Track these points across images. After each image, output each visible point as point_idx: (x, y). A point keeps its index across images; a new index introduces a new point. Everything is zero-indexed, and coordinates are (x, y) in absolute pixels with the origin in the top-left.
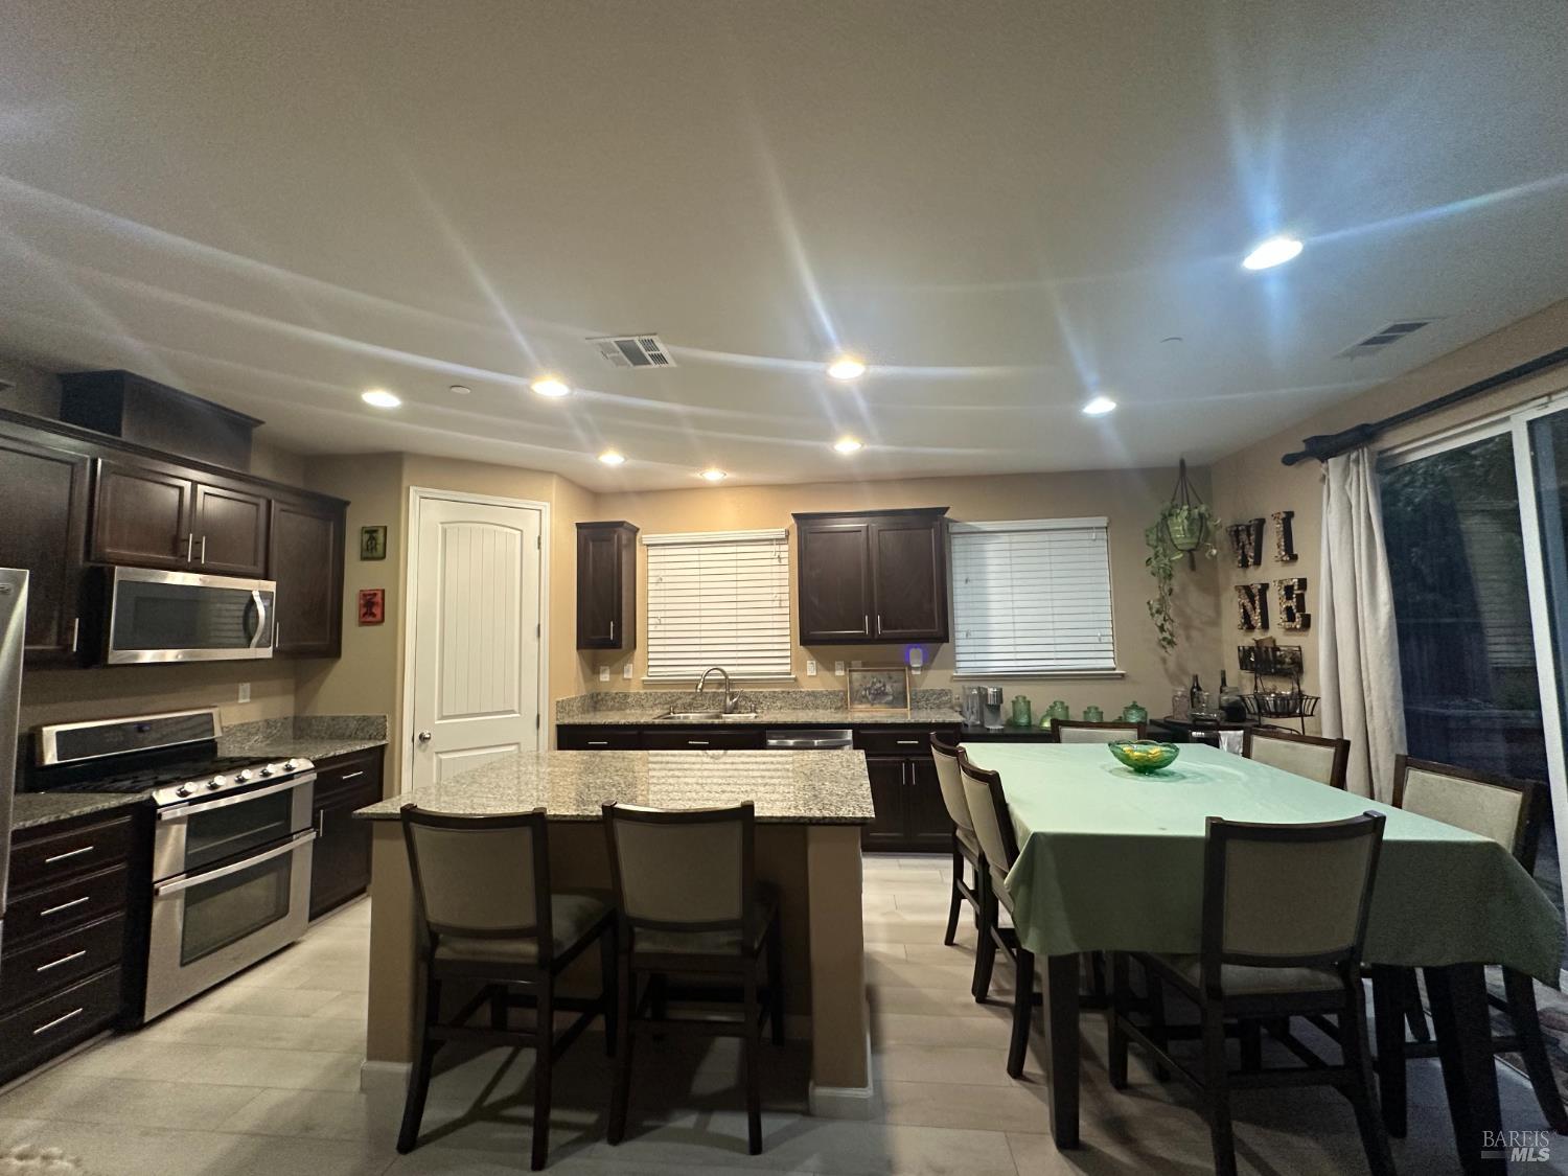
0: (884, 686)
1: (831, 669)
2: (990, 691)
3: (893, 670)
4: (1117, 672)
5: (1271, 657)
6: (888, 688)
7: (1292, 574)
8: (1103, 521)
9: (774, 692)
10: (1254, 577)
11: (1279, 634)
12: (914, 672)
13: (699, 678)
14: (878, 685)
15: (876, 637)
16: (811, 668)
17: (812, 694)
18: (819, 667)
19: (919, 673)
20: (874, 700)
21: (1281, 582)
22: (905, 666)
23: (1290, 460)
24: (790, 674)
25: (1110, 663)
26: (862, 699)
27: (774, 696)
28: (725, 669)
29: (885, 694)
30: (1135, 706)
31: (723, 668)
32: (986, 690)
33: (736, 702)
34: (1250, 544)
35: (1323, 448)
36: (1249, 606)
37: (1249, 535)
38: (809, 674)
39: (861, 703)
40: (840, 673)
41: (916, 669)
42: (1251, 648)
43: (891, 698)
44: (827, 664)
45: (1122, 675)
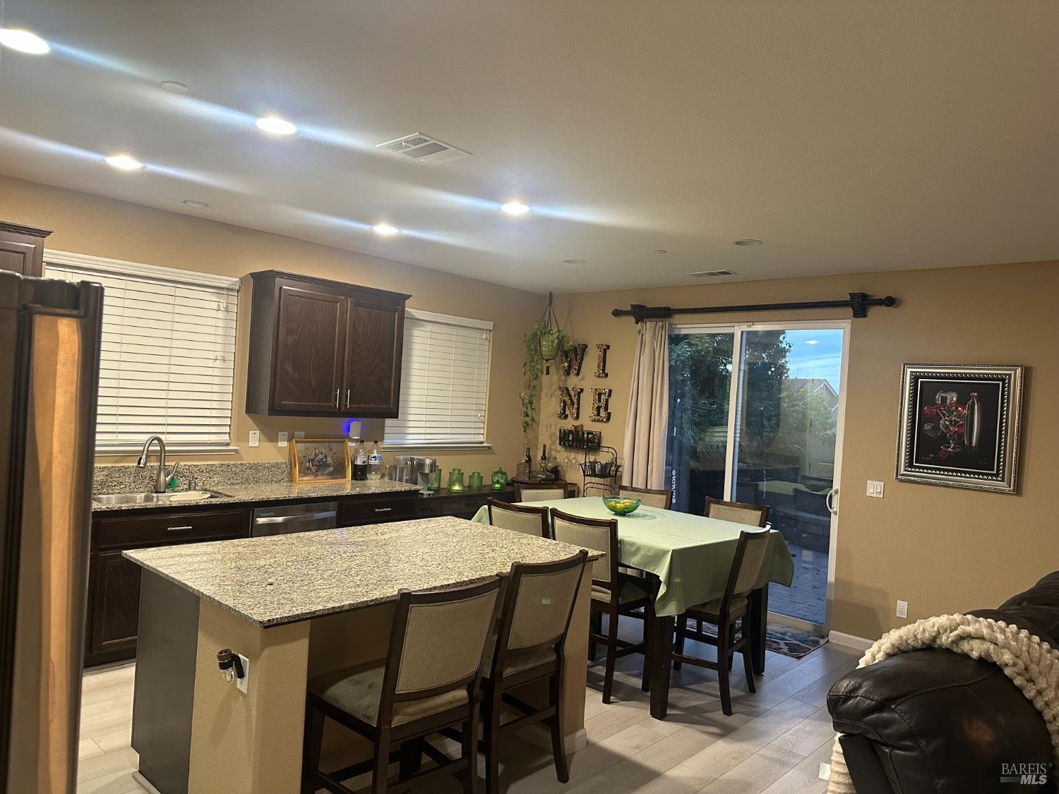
0: (326, 457)
1: (273, 439)
2: (428, 462)
3: (334, 442)
4: (485, 445)
5: (585, 439)
6: (329, 460)
7: (603, 385)
8: (490, 325)
9: (214, 465)
10: (573, 382)
11: (587, 422)
12: (350, 444)
13: (142, 448)
14: (320, 456)
15: (343, 409)
16: (255, 438)
17: (255, 467)
18: (262, 437)
19: (354, 444)
20: (317, 471)
21: (596, 390)
22: (345, 437)
23: (617, 313)
24: (228, 444)
25: (481, 438)
26: (305, 472)
27: (210, 470)
28: (163, 437)
29: (329, 466)
30: (500, 472)
31: (160, 436)
32: (424, 460)
33: (172, 479)
34: (577, 360)
35: (641, 313)
36: (569, 402)
37: (576, 354)
38: (251, 444)
39: (306, 475)
40: (283, 444)
41: (353, 441)
42: (571, 432)
43: (332, 469)
44: (270, 435)
45: (489, 448)
